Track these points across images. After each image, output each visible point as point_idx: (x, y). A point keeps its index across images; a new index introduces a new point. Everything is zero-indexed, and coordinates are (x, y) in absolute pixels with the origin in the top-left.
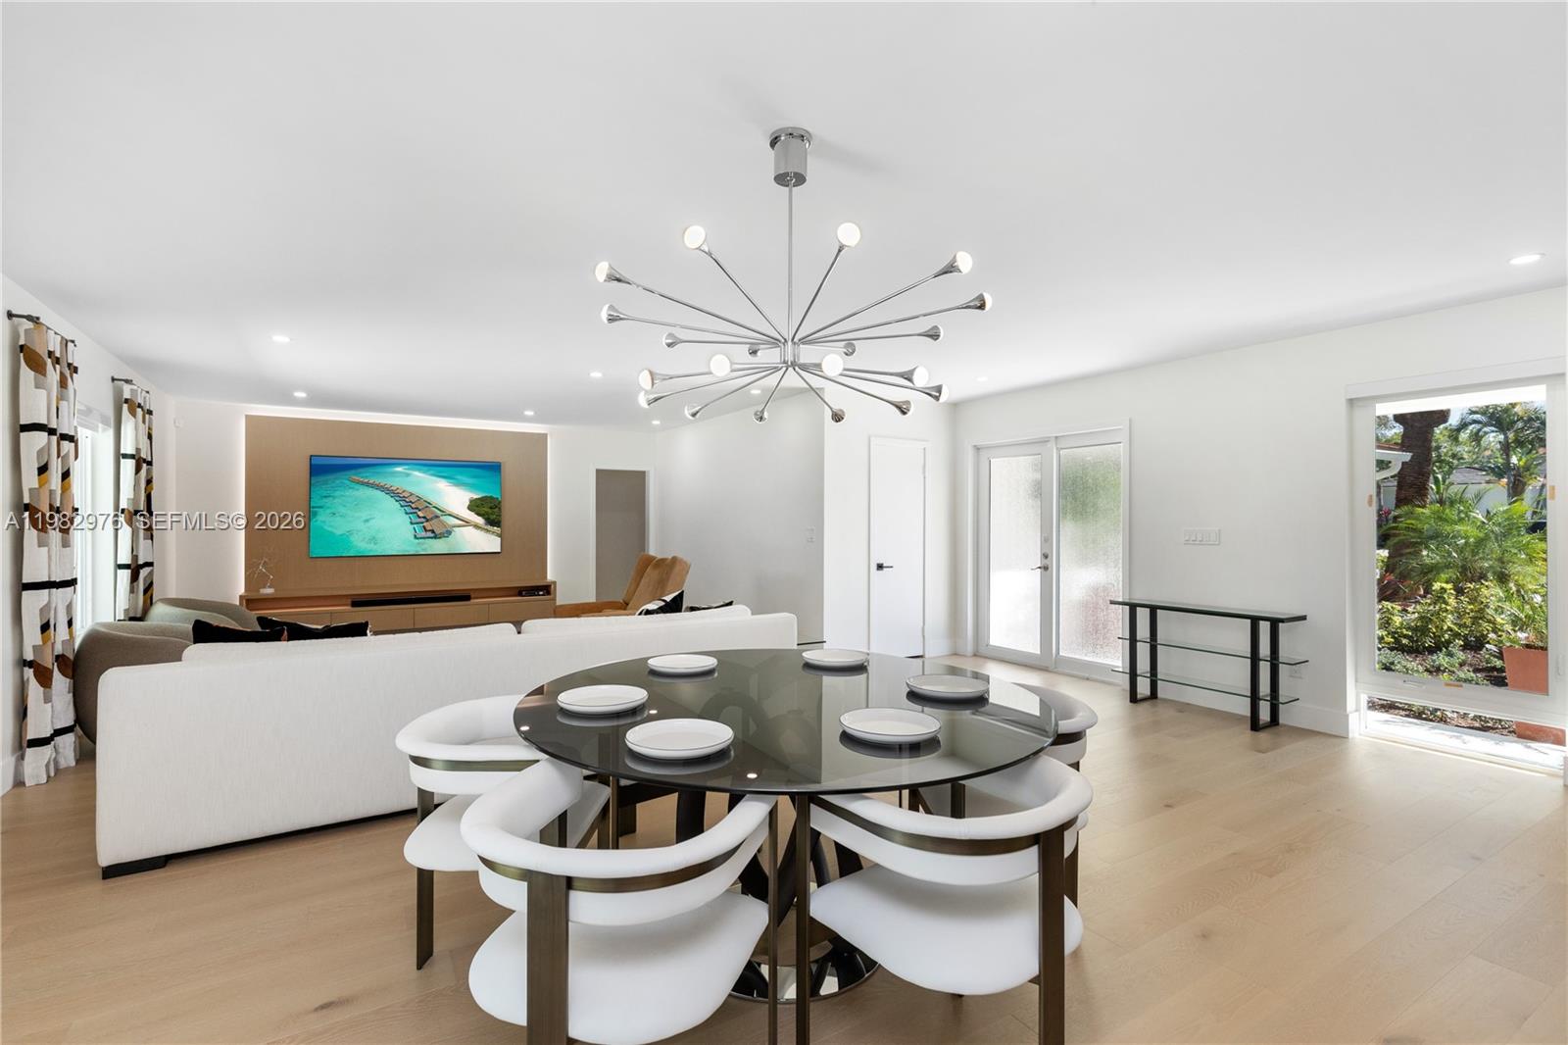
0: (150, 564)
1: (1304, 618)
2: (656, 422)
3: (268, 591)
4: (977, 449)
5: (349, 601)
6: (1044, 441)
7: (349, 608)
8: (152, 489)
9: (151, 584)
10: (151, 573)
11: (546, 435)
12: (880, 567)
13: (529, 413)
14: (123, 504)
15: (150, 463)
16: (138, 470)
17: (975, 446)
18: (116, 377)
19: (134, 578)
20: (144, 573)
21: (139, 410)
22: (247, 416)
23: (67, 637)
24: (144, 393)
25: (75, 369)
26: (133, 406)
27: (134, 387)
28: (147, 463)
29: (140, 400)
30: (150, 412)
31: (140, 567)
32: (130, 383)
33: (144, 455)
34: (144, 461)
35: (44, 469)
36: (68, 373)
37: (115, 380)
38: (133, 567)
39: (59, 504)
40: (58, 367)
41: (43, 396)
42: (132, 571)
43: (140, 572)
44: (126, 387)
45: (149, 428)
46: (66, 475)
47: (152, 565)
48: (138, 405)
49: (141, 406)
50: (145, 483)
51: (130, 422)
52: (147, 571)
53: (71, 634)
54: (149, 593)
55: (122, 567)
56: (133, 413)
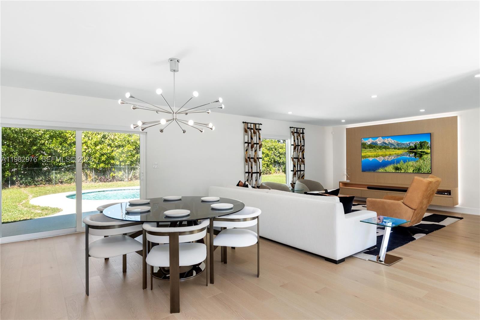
7: (367, 189)
8: (304, 152)
9: (304, 175)
10: (304, 173)
11: (457, 116)
15: (304, 146)
18: (291, 127)
19: (295, 174)
22: (346, 129)
23: (255, 183)
24: (299, 129)
25: (260, 129)
26: (293, 133)
27: (293, 128)
28: (303, 146)
29: (296, 131)
30: (303, 133)
31: (297, 171)
32: (293, 127)
33: (299, 144)
34: (298, 146)
35: (247, 150)
36: (257, 131)
37: (290, 127)
38: (295, 171)
39: (253, 157)
40: (252, 131)
41: (246, 137)
42: (294, 172)
43: (297, 172)
44: (292, 129)
45: (303, 137)
46: (256, 151)
47: (304, 171)
48: (295, 132)
49: (297, 132)
50: (301, 151)
51: (293, 137)
52: (302, 172)
53: (256, 183)
54: (303, 178)
55: (292, 171)
56: (293, 135)
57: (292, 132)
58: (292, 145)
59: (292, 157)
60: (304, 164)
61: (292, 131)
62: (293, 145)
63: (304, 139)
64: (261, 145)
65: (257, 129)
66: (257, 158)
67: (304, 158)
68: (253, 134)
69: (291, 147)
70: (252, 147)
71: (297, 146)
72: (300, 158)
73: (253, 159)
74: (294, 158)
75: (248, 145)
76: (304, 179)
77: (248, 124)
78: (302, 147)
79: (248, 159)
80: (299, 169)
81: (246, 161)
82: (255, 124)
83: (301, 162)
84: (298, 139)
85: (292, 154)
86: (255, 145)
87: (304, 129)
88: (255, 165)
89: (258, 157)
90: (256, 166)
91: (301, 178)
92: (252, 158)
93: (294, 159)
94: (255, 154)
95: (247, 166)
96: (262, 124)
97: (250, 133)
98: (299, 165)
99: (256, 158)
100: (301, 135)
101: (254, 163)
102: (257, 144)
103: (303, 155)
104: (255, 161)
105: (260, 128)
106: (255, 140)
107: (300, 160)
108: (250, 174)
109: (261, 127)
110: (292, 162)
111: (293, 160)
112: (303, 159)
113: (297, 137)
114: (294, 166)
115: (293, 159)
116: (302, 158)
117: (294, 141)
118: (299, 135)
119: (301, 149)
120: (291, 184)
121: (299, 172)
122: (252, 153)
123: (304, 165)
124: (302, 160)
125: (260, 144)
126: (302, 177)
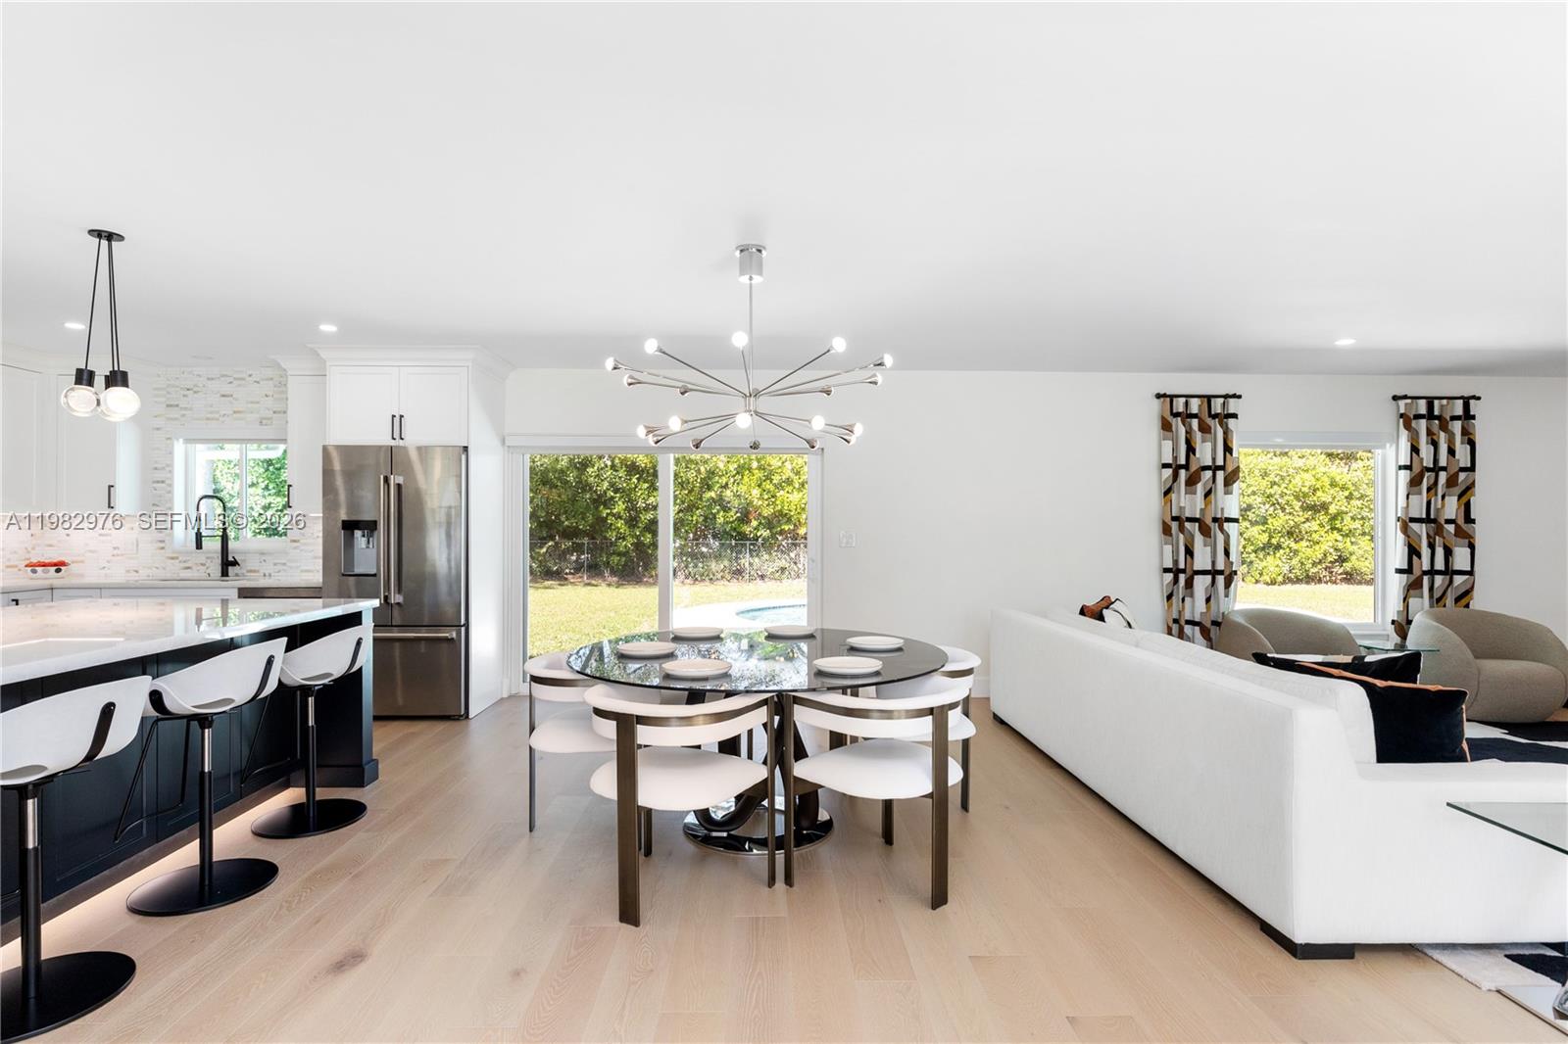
0: (1466, 572)
8: (1473, 494)
9: (1469, 592)
10: (1469, 581)
15: (1472, 468)
18: (1399, 394)
19: (1414, 587)
23: (1205, 610)
24: (1445, 402)
25: (1234, 416)
26: (1407, 420)
27: (1409, 401)
28: (1463, 470)
29: (1423, 410)
30: (1468, 416)
31: (1425, 573)
32: (1405, 397)
33: (1443, 462)
34: (1436, 469)
35: (1167, 493)
36: (1214, 424)
37: (1395, 398)
38: (1417, 572)
39: (1198, 516)
40: (1195, 423)
41: (1168, 445)
42: (1413, 578)
43: (1426, 579)
44: (1402, 403)
45: (1465, 432)
46: (1207, 494)
47: (1471, 573)
48: (1418, 417)
49: (1430, 415)
50: (1458, 490)
51: (1404, 435)
52: (1458, 580)
53: (1208, 608)
54: (1464, 602)
55: (1399, 571)
56: (1408, 426)
57: (1402, 416)
58: (1400, 468)
59: (1399, 515)
60: (1472, 547)
61: (1402, 411)
62: (1406, 467)
63: (1472, 444)
64: (1237, 470)
65: (1214, 416)
66: (1215, 520)
67: (1469, 520)
68: (1198, 436)
69: (1397, 473)
70: (1192, 482)
71: (1428, 470)
72: (1448, 521)
73: (1197, 524)
74: (1413, 520)
75: (1176, 475)
76: (1467, 606)
77: (1175, 399)
78: (1462, 476)
79: (1174, 525)
80: (1440, 565)
81: (1166, 530)
82: (1209, 398)
83: (1455, 535)
84: (1435, 444)
85: (1403, 502)
86: (1208, 474)
87: (1472, 402)
88: (1205, 545)
89: (1219, 516)
90: (1209, 548)
91: (1449, 600)
92: (1192, 520)
93: (1415, 526)
94: (1206, 506)
95: (1168, 549)
96: (1240, 397)
97: (1182, 430)
98: (1440, 552)
99: (1208, 521)
100: (1456, 425)
101: (1199, 539)
102: (1215, 469)
103: (1468, 506)
104: (1205, 531)
105: (1231, 411)
106: (1205, 454)
107: (1451, 528)
108: (1182, 578)
109: (1233, 406)
110: (1401, 537)
111: (1405, 529)
112: (1465, 527)
113: (1429, 433)
114: (1413, 552)
115: (1406, 524)
116: (1461, 521)
117: (1415, 449)
118: (1444, 427)
119: (1452, 482)
120: (1393, 622)
121: (1439, 579)
122: (1190, 503)
123: (1469, 550)
124: (1458, 528)
125: (1230, 469)
126: (1458, 600)
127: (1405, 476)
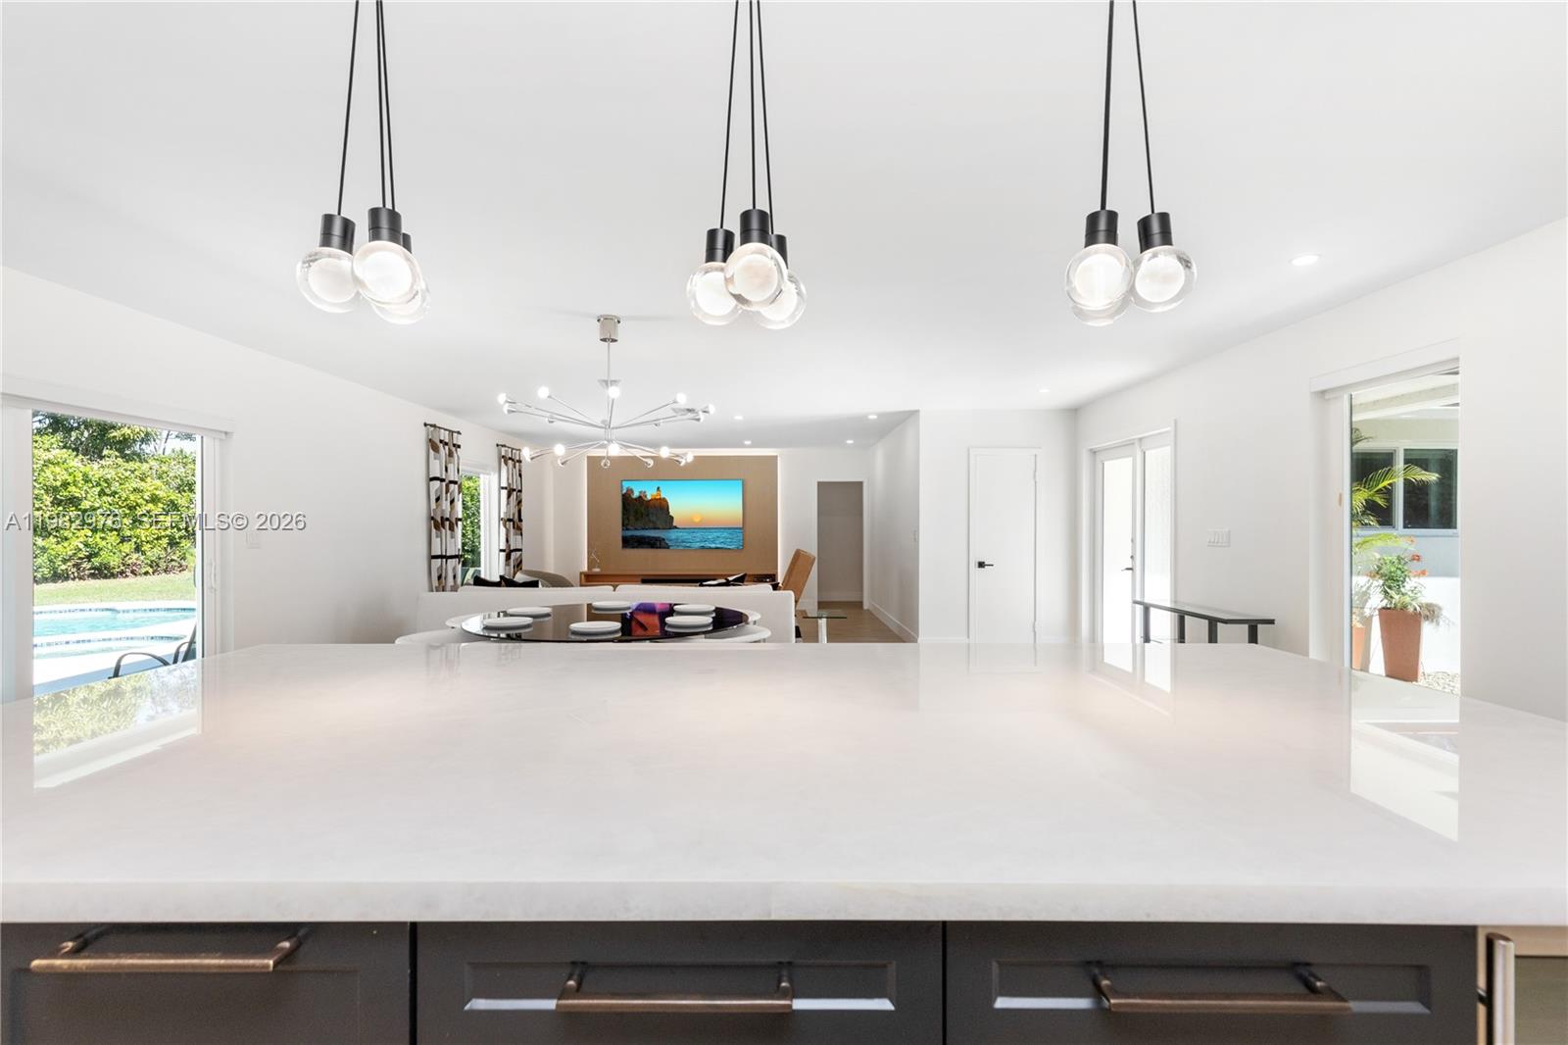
0: (520, 550)
1: (1271, 622)
2: (850, 442)
3: (597, 570)
4: (1094, 452)
5: (640, 579)
6: (1131, 444)
8: (521, 506)
9: (521, 561)
10: (521, 555)
11: (776, 457)
12: (981, 565)
13: (748, 443)
14: (502, 516)
15: (520, 491)
16: (509, 496)
17: (1091, 450)
18: (499, 443)
19: (508, 557)
20: (513, 555)
21: (510, 461)
22: (588, 457)
23: (453, 583)
24: (515, 451)
25: (459, 447)
26: (506, 460)
28: (518, 491)
30: (520, 461)
31: (512, 550)
32: (502, 445)
33: (514, 486)
34: (514, 490)
35: (437, 499)
36: (453, 449)
37: (497, 445)
38: (507, 551)
39: (447, 516)
40: (447, 447)
41: (437, 464)
42: (507, 553)
44: (503, 449)
45: (520, 471)
46: (452, 500)
49: (510, 459)
50: (518, 502)
51: (504, 469)
52: (519, 553)
54: (520, 566)
55: (501, 551)
56: (506, 464)
57: (503, 457)
58: (503, 488)
60: (521, 535)
61: (503, 454)
62: (506, 488)
63: (520, 475)
64: (461, 484)
65: (454, 446)
66: (455, 519)
67: (520, 520)
68: (448, 458)
69: (500, 492)
70: (447, 491)
71: (511, 490)
72: (517, 520)
73: (448, 522)
74: (509, 520)
75: (441, 486)
76: (521, 568)
77: (436, 429)
78: (519, 494)
80: (514, 547)
81: (437, 526)
82: (451, 432)
83: (518, 529)
84: (512, 475)
85: (504, 509)
86: (452, 486)
87: (521, 452)
88: (451, 537)
89: (457, 517)
90: (453, 540)
92: (447, 519)
93: (506, 523)
94: (451, 509)
95: (438, 541)
96: (461, 434)
97: (442, 454)
98: (514, 538)
100: (517, 464)
101: (449, 532)
102: (455, 483)
103: (520, 512)
104: (450, 527)
105: (459, 443)
106: (451, 472)
107: (516, 523)
109: (457, 439)
110: (503, 530)
111: (505, 526)
112: (519, 523)
113: (512, 469)
114: (507, 538)
118: (515, 466)
119: (517, 497)
122: (444, 507)
123: (521, 537)
126: (517, 566)
127: (504, 493)
